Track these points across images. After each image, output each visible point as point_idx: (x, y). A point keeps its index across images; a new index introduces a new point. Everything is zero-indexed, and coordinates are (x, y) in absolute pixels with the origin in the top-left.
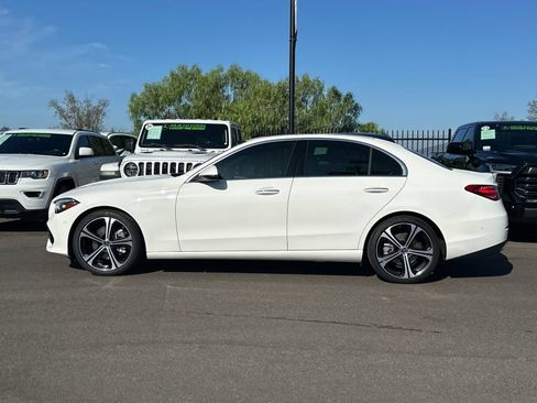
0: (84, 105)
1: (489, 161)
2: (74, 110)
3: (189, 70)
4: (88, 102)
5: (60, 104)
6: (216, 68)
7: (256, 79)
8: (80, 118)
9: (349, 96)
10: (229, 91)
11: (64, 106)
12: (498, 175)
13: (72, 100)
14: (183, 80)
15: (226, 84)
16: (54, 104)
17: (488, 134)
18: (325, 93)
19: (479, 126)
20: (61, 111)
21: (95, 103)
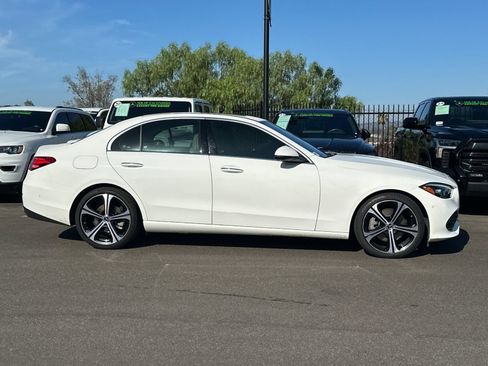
0: (96, 80)
1: (438, 136)
2: (86, 85)
3: (179, 47)
4: (98, 77)
5: (73, 80)
6: (204, 46)
7: (243, 56)
8: (91, 93)
9: (330, 72)
10: (217, 68)
11: (77, 82)
12: (444, 150)
13: (84, 75)
14: (173, 58)
15: (215, 61)
16: (67, 79)
17: (442, 109)
18: (307, 68)
19: (435, 102)
20: (74, 86)
21: (105, 79)
